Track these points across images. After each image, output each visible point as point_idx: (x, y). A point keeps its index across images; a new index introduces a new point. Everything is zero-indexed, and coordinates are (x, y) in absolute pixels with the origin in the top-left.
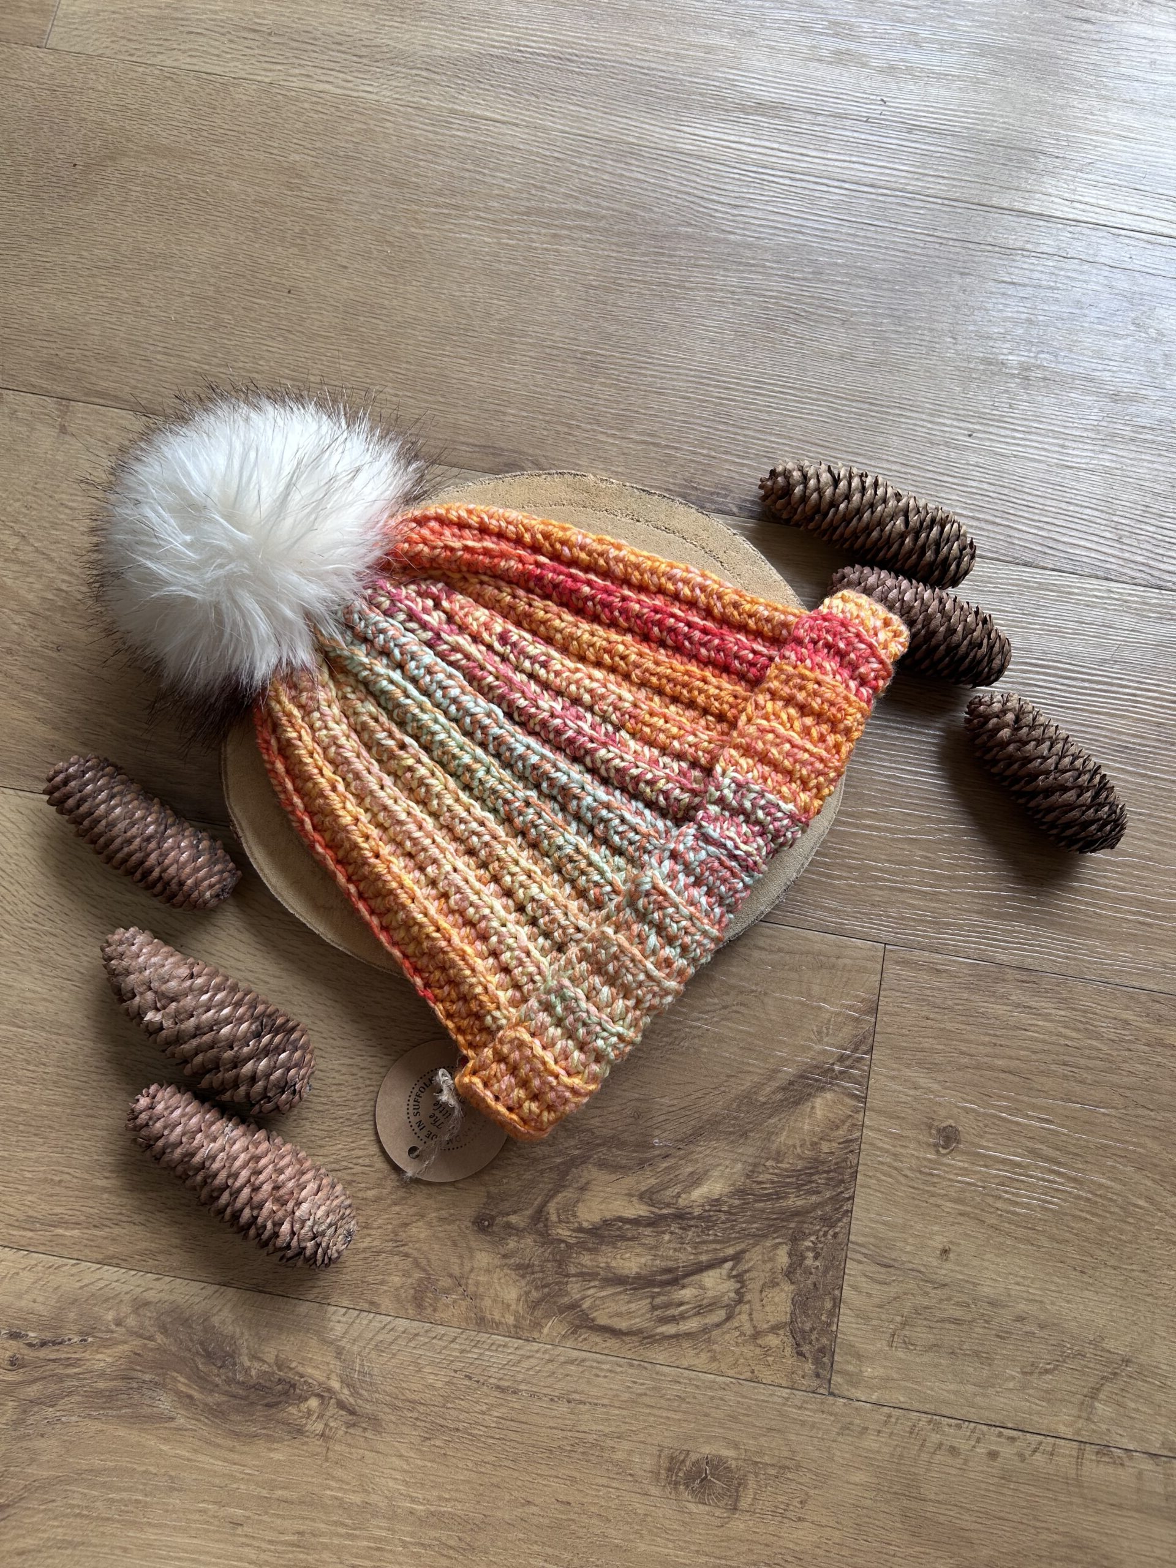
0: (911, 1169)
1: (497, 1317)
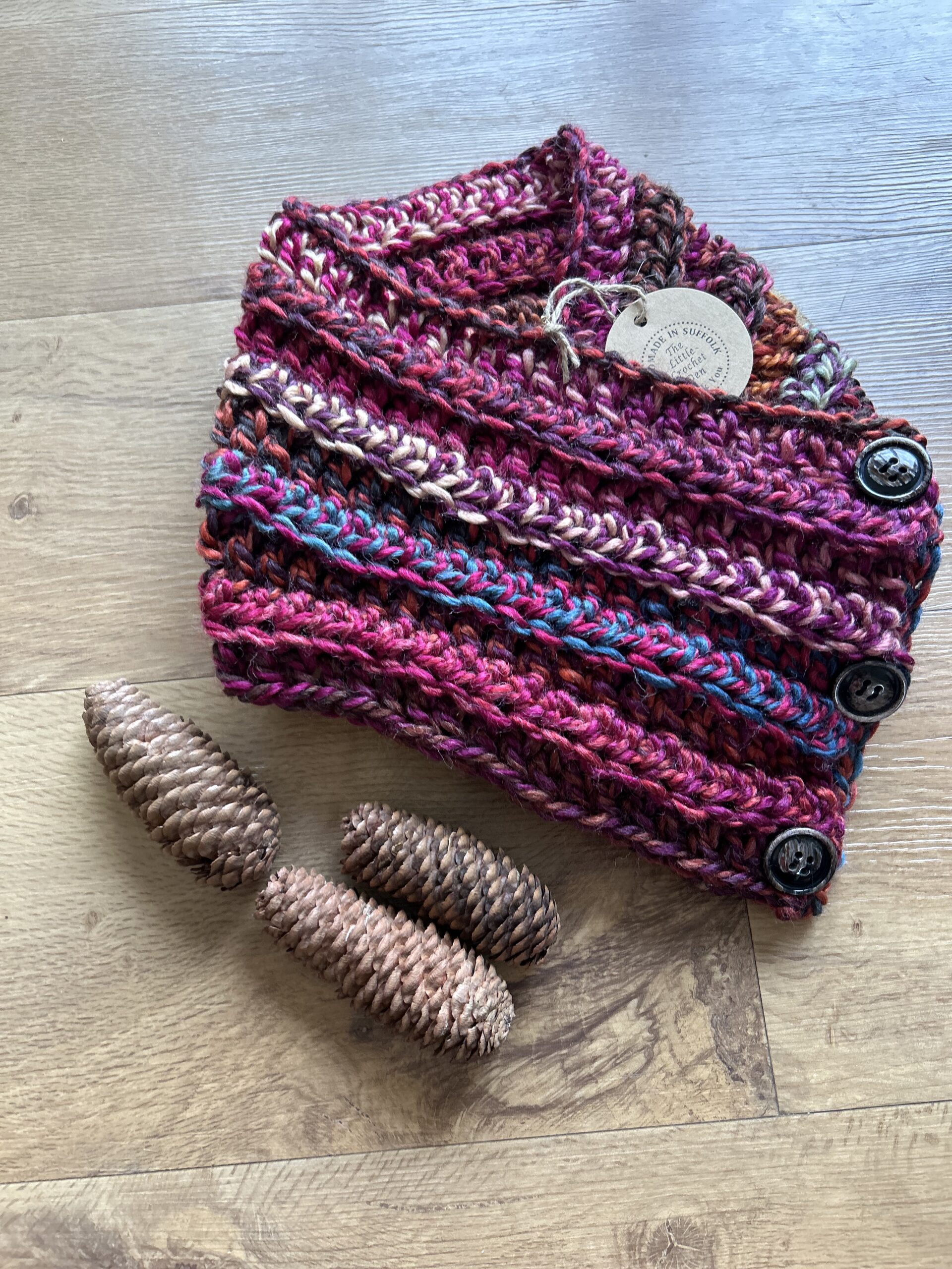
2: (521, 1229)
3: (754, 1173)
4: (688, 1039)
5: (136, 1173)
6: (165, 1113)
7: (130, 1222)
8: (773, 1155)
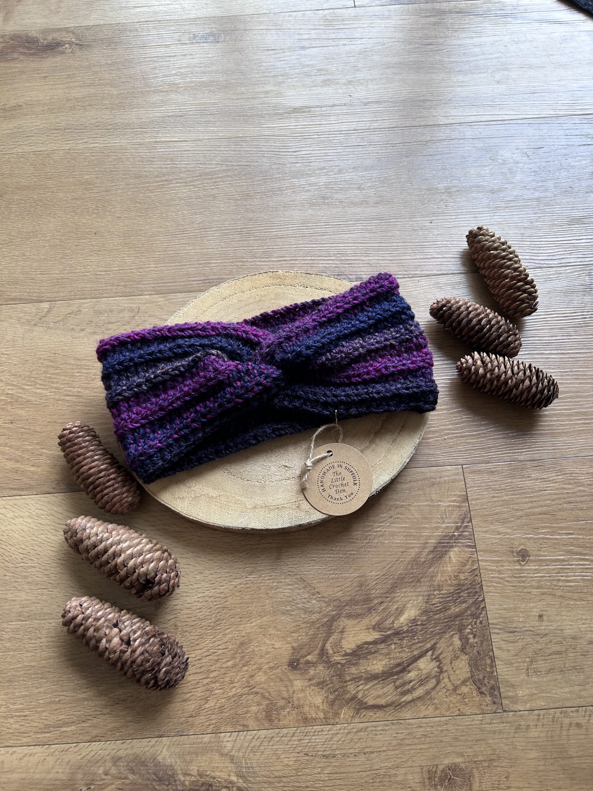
0: (509, 577)
1: (314, 716)
2: (375, 768)
3: (491, 741)
4: (457, 672)
5: (181, 735)
6: (195, 705)
7: (178, 761)
8: (500, 732)
